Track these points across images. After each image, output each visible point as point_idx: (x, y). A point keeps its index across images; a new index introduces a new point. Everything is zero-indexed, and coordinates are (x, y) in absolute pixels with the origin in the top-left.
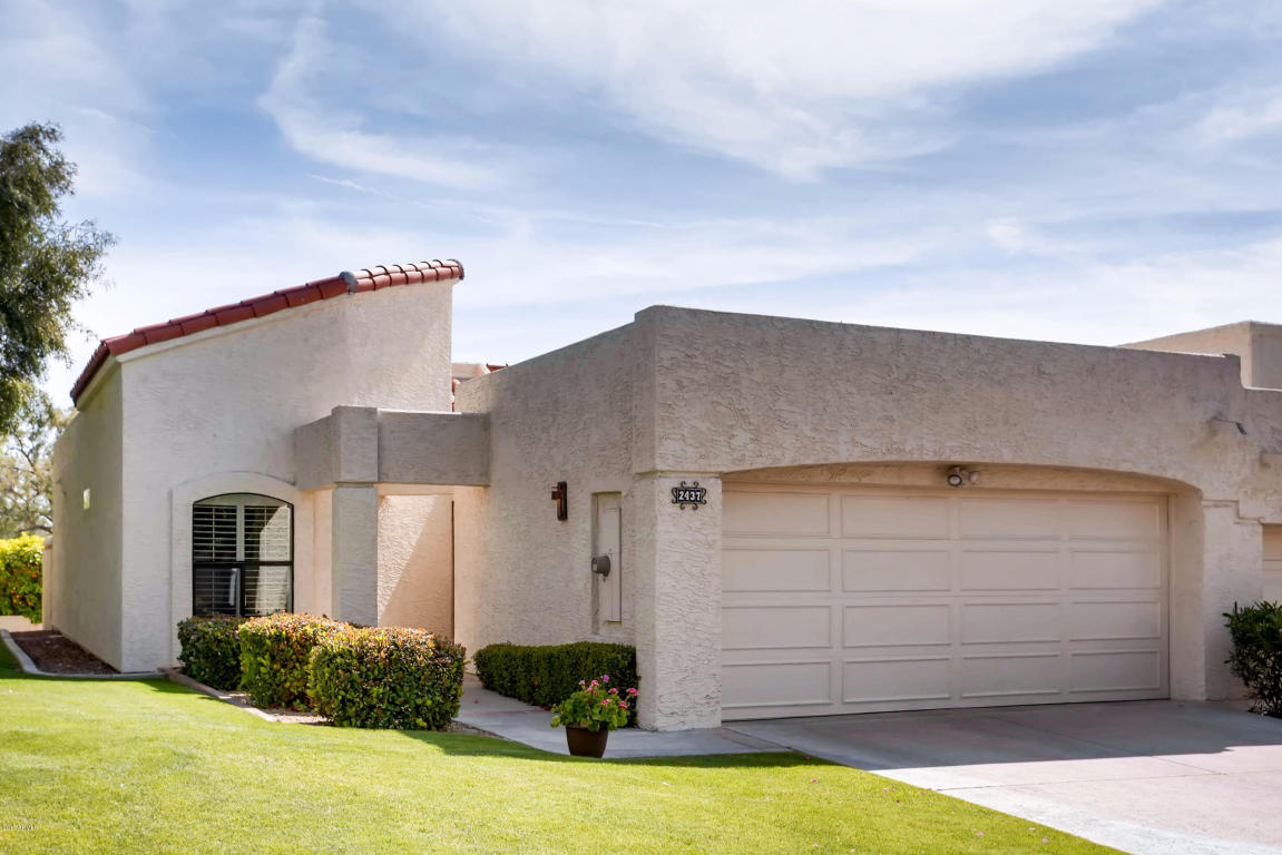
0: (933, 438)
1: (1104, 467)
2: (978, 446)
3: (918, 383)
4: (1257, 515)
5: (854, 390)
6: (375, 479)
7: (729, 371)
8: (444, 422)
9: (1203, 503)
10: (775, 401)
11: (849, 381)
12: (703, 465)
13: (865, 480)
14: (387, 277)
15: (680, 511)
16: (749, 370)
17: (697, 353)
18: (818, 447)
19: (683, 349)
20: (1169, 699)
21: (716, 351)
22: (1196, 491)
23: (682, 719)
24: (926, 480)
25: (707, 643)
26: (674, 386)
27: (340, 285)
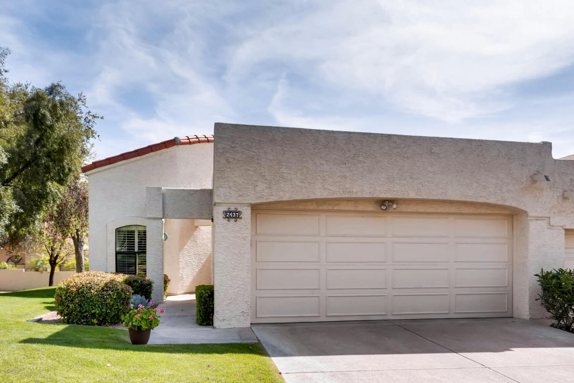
0: (369, 186)
1: (468, 200)
2: (395, 189)
3: (361, 159)
4: (562, 224)
5: (323, 162)
6: (162, 217)
7: (253, 154)
8: (192, 192)
9: (529, 218)
10: (280, 168)
11: (321, 158)
12: (240, 200)
13: (336, 208)
14: (197, 139)
15: (227, 222)
16: (266, 153)
17: (237, 146)
18: (304, 191)
19: (230, 144)
20: (512, 317)
21: (248, 145)
22: (525, 212)
23: (229, 322)
24: (371, 207)
25: (242, 286)
26: (225, 162)
27: (174, 142)
